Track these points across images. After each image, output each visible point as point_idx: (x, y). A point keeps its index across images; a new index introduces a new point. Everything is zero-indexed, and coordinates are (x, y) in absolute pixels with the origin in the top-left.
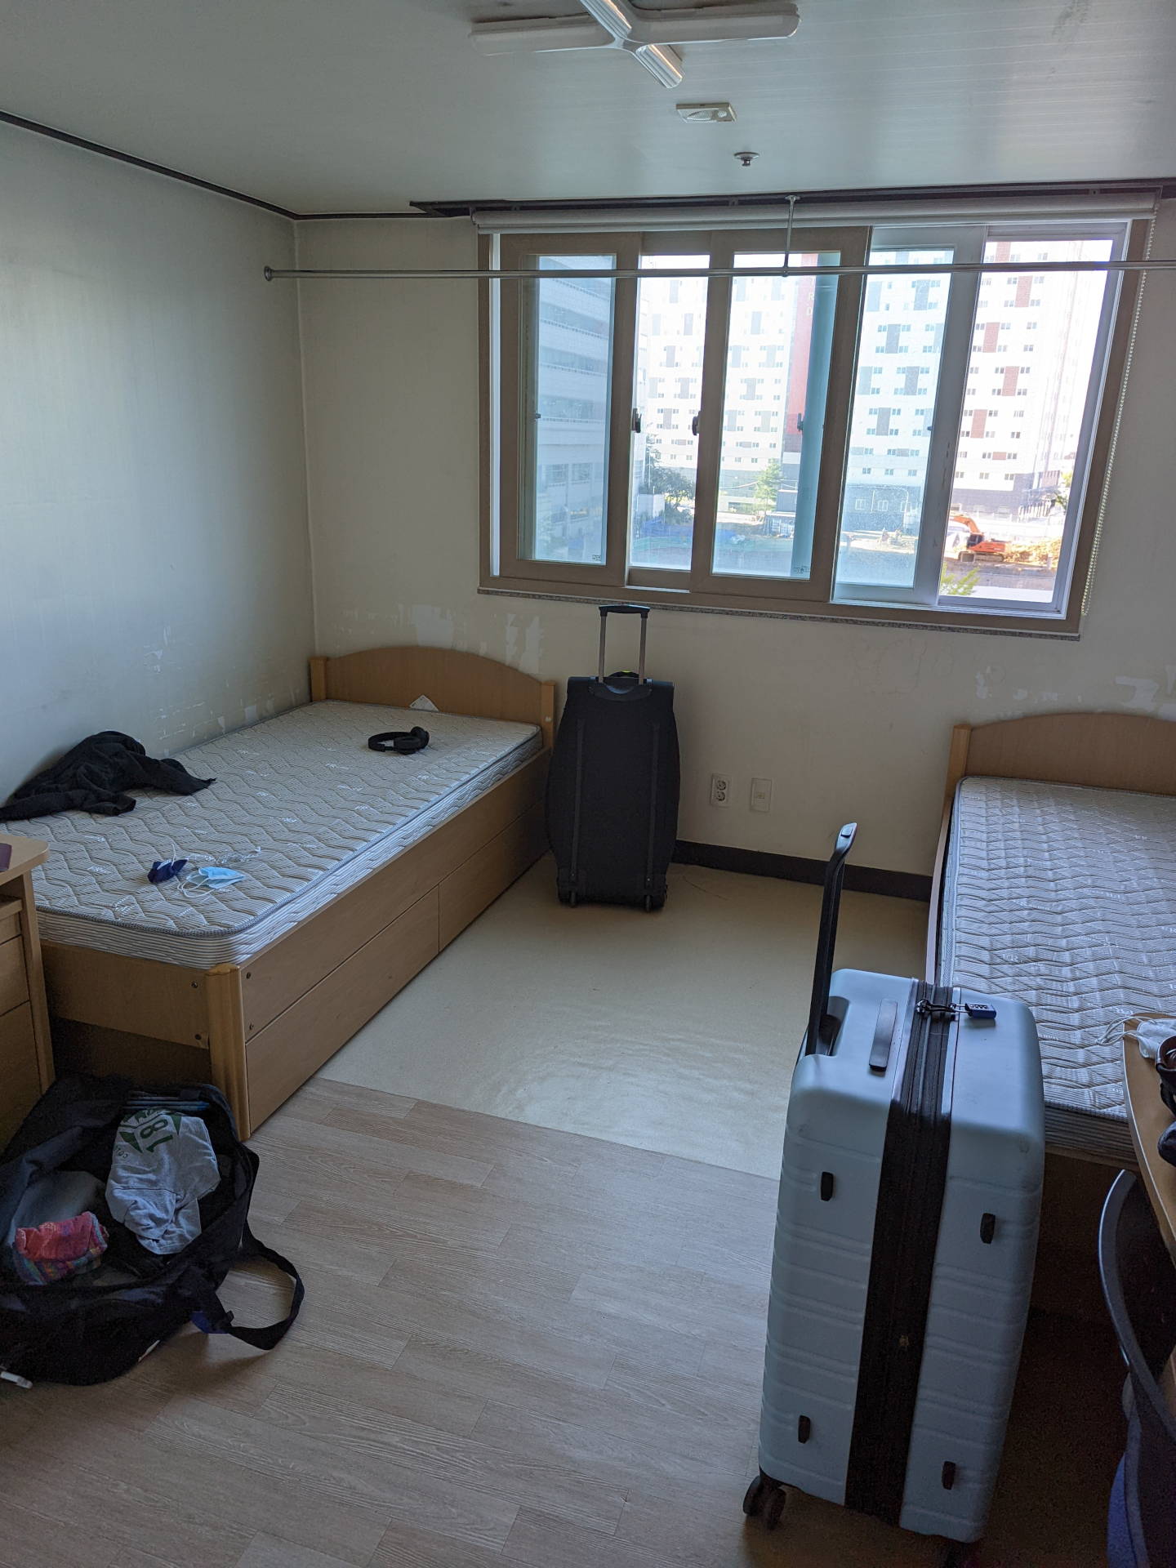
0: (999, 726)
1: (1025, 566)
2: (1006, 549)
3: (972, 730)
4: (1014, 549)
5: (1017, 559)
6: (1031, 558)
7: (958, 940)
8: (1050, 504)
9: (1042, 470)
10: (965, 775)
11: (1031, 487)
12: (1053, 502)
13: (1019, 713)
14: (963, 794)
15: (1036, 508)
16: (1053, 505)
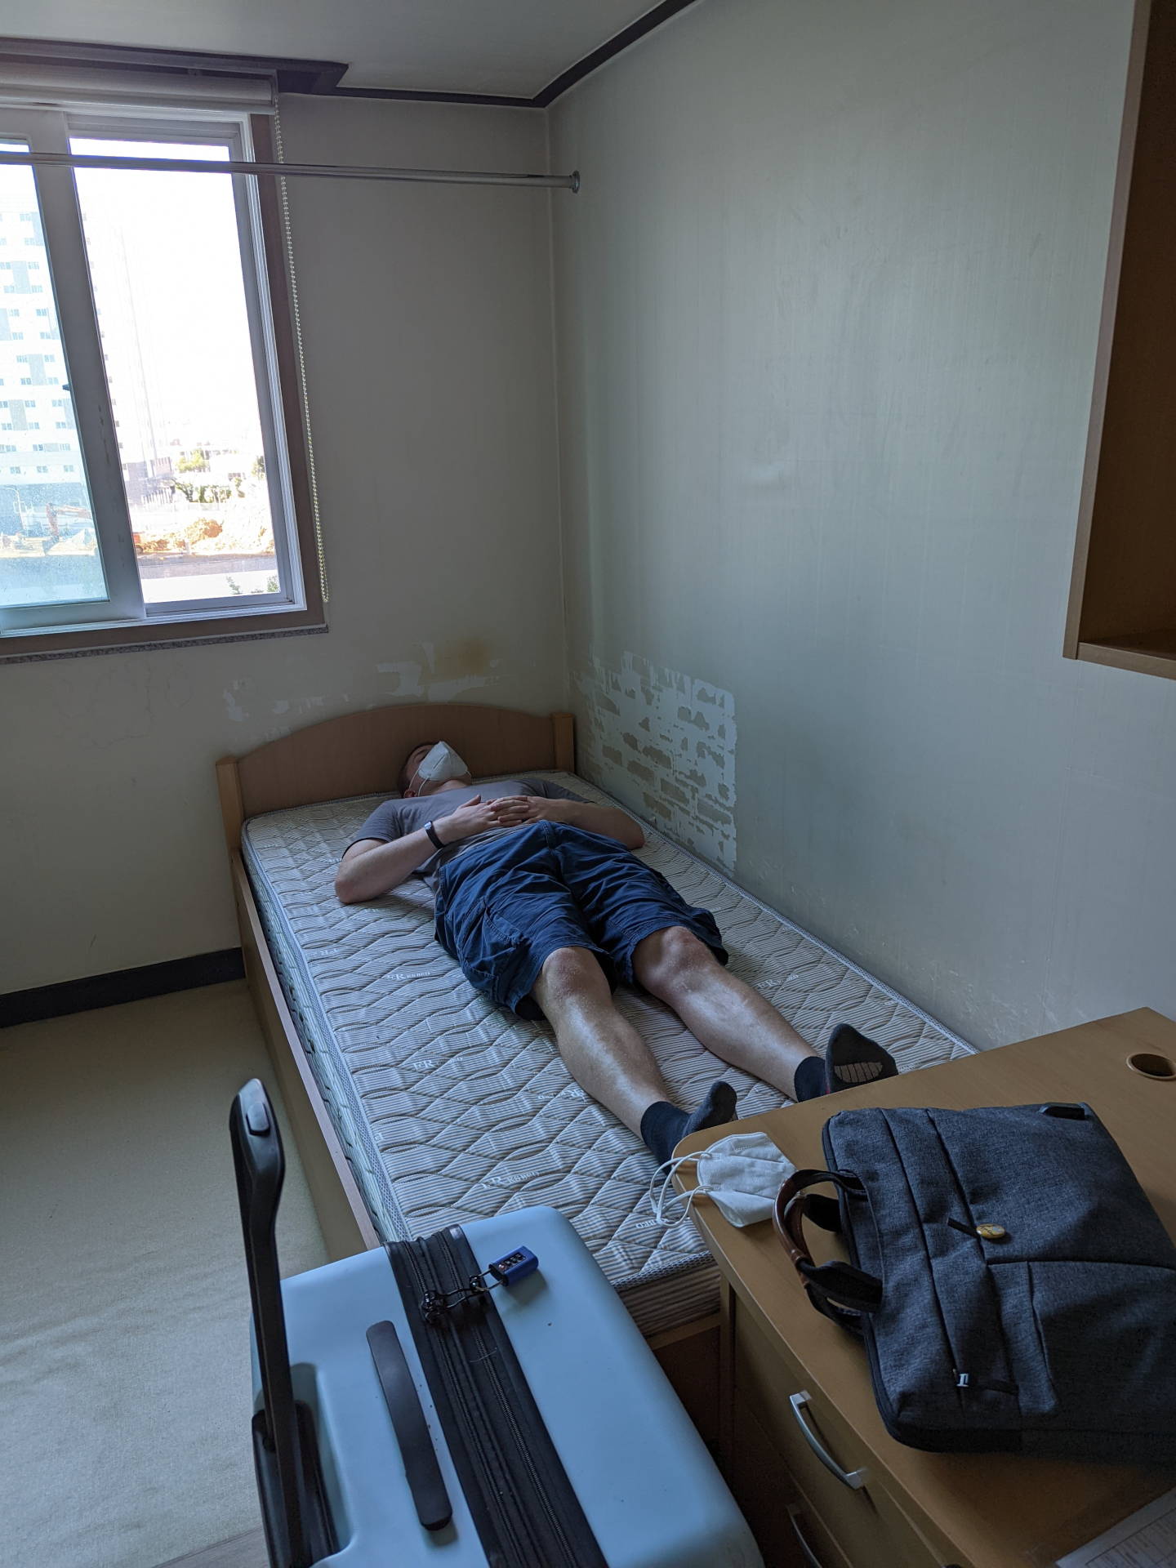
0: (268, 749)
1: (166, 554)
2: (141, 539)
3: (238, 762)
4: (150, 539)
5: (156, 549)
6: (169, 546)
7: (352, 1070)
8: (170, 491)
9: (153, 458)
10: (245, 820)
11: (146, 475)
12: (173, 488)
13: (284, 729)
14: (256, 845)
15: (158, 495)
16: (173, 492)
